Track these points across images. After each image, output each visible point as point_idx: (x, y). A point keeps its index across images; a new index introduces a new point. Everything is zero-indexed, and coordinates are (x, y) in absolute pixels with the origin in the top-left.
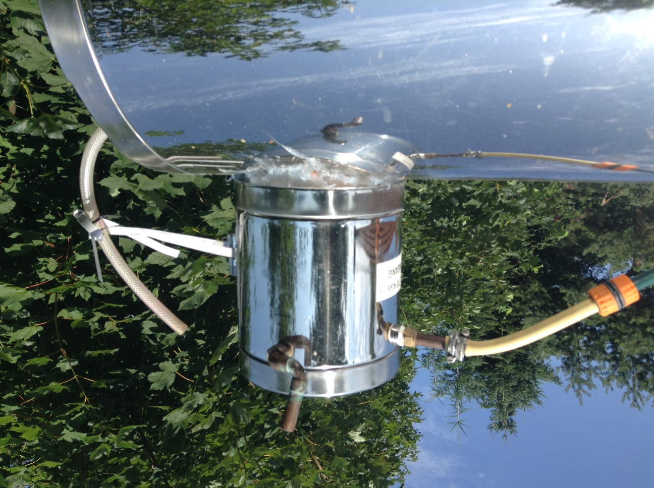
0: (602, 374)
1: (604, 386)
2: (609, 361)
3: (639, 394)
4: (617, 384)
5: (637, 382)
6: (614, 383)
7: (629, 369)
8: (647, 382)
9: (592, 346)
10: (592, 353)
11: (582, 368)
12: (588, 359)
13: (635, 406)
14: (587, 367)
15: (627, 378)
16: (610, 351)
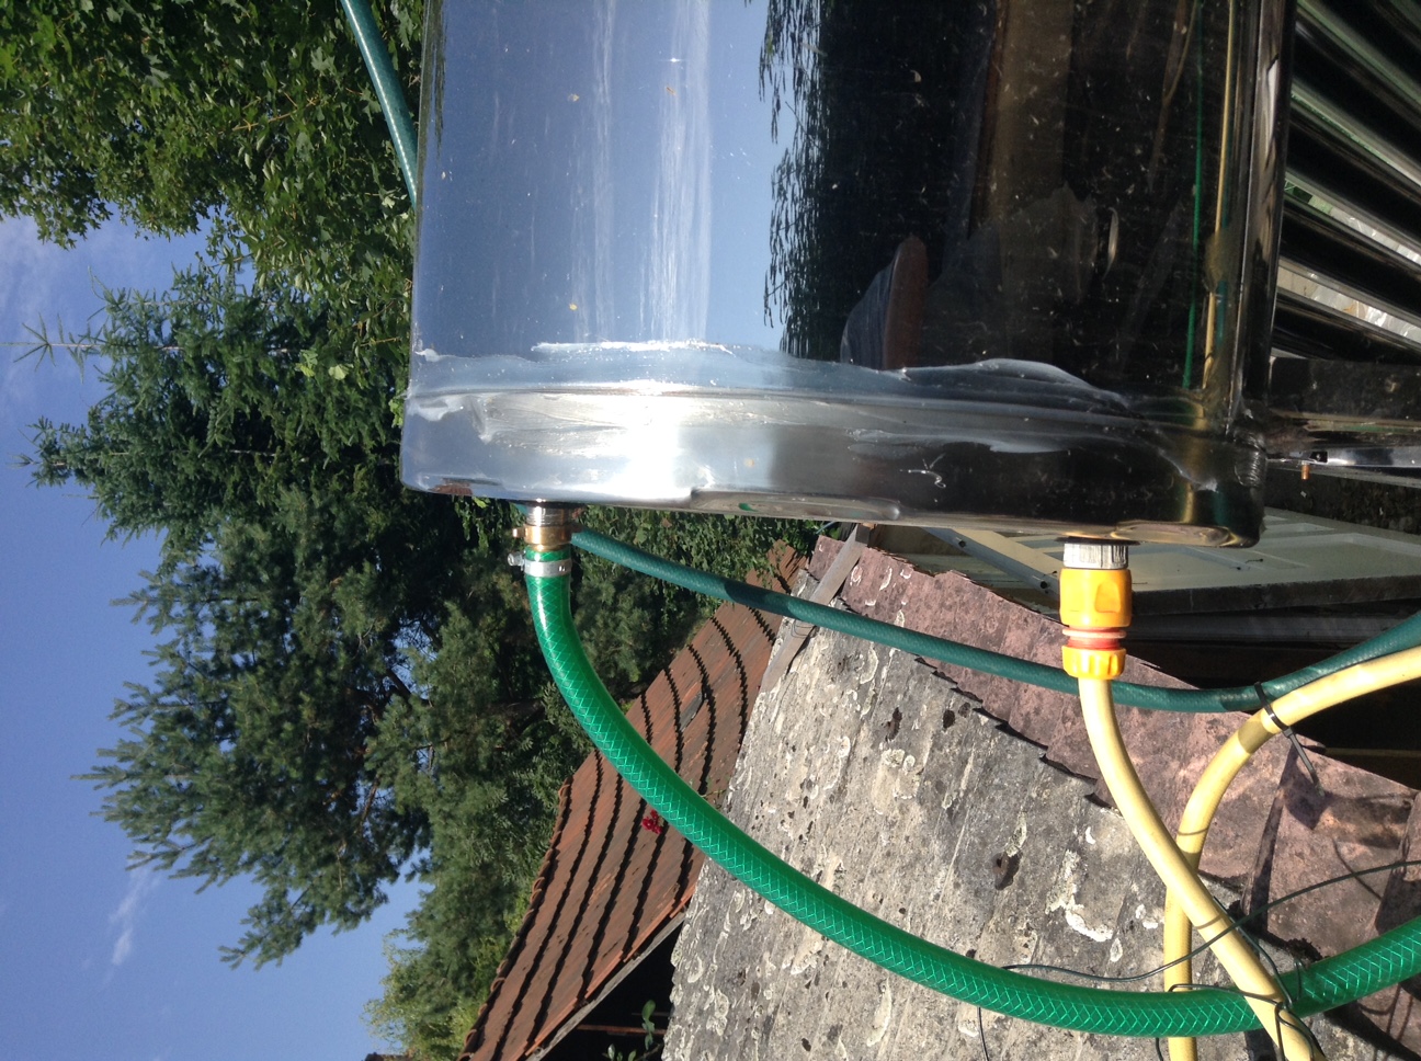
0: (186, 644)
1: (158, 647)
2: (216, 658)
3: (145, 715)
4: (165, 673)
5: (171, 711)
6: (167, 667)
7: (199, 694)
8: (173, 729)
9: (247, 625)
10: (232, 624)
11: (198, 606)
12: (217, 617)
13: (118, 707)
14: (200, 615)
15: (181, 692)
16: (238, 659)
